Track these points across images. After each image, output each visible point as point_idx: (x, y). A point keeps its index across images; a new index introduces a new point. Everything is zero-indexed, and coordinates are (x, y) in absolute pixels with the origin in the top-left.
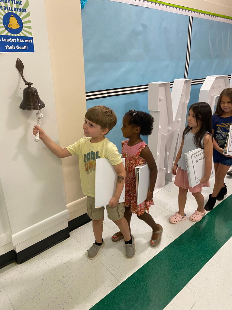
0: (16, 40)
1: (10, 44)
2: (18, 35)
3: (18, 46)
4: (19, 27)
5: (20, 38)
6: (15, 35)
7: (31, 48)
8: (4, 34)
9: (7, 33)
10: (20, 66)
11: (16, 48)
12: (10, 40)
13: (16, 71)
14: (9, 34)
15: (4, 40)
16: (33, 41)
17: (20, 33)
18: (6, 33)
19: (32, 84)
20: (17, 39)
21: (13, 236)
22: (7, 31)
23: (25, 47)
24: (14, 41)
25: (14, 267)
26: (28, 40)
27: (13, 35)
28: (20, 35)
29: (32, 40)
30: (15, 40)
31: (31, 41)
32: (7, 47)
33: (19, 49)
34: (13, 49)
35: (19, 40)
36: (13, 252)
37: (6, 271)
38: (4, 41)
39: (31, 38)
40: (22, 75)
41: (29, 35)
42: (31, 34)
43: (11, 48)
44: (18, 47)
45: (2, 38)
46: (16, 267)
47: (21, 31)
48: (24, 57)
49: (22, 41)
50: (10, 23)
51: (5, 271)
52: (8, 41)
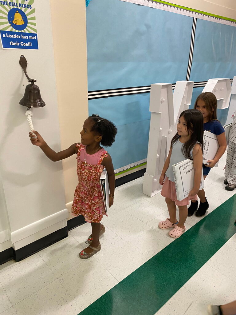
0: (21, 37)
1: (14, 40)
2: (23, 31)
3: (22, 43)
4: (23, 23)
5: (25, 34)
6: (20, 31)
7: (35, 45)
8: (8, 30)
9: (12, 29)
10: (23, 63)
11: (20, 44)
12: (15, 36)
13: (20, 68)
14: (14, 30)
15: (8, 36)
16: (37, 38)
17: (25, 29)
18: (10, 29)
19: (36, 81)
21: (12, 233)
22: (11, 27)
23: (29, 44)
24: (19, 37)
25: (12, 265)
26: (32, 37)
27: (17, 31)
30: (20, 36)
31: (35, 38)
32: (12, 43)
33: (23, 45)
34: (17, 45)
35: (23, 36)
36: (12, 249)
37: (4, 269)
38: (8, 37)
39: (36, 35)
40: (25, 72)
41: (33, 32)
42: (35, 30)
43: (15, 44)
44: (22, 44)
45: (7, 34)
46: (14, 264)
47: (25, 28)
48: (28, 54)
50: (14, 19)
52: (12, 37)
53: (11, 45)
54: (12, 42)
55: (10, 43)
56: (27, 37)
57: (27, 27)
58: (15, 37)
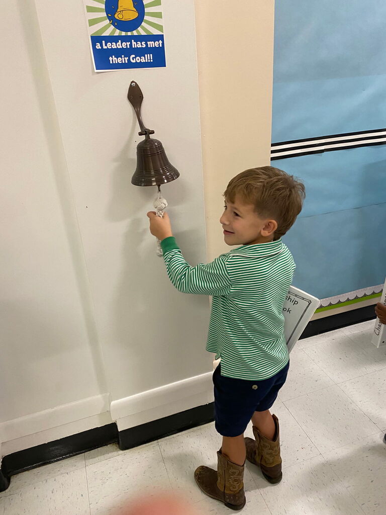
0: (131, 45)
1: (118, 53)
2: (135, 33)
3: (134, 56)
4: (135, 15)
5: (139, 38)
6: (129, 34)
7: (159, 59)
8: (107, 33)
9: (114, 31)
10: (135, 96)
11: (129, 60)
12: (120, 45)
13: (128, 108)
14: (117, 33)
15: (106, 45)
16: (163, 44)
17: (139, 29)
18: (111, 31)
19: (153, 132)
20: (133, 41)
21: (113, 403)
22: (112, 27)
23: (148, 58)
24: (127, 46)
26: (153, 42)
27: (123, 34)
28: (138, 32)
29: (163, 41)
30: (128, 44)
31: (159, 45)
32: (113, 59)
33: (134, 61)
34: (123, 62)
35: (135, 43)
38: (106, 47)
39: (161, 37)
40: (138, 114)
41: (156, 32)
42: (160, 28)
43: (119, 60)
44: (133, 58)
45: (104, 42)
46: (115, 453)
47: (139, 25)
48: (145, 78)
49: (142, 45)
50: (118, 10)
51: (98, 456)
52: (114, 46)
53: (111, 62)
54: (113, 56)
55: (111, 59)
56: (143, 43)
57: (143, 24)
58: (119, 47)
